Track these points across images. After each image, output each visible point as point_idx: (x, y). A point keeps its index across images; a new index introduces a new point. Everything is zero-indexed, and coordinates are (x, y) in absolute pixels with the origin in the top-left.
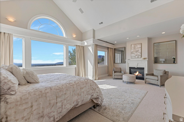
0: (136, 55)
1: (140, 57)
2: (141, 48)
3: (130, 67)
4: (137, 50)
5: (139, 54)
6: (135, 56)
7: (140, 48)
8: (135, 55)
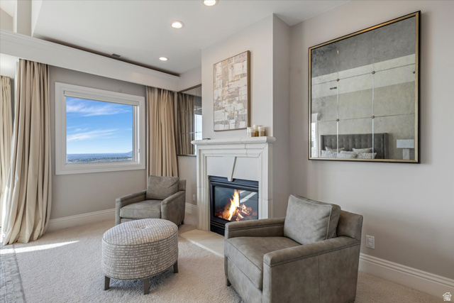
0: (231, 118)
1: (243, 124)
2: (246, 78)
3: (210, 177)
4: (234, 86)
5: (241, 108)
6: (227, 123)
7: (243, 75)
8: (227, 114)
